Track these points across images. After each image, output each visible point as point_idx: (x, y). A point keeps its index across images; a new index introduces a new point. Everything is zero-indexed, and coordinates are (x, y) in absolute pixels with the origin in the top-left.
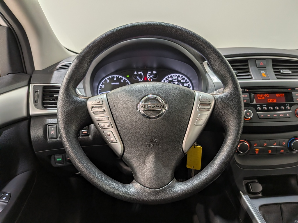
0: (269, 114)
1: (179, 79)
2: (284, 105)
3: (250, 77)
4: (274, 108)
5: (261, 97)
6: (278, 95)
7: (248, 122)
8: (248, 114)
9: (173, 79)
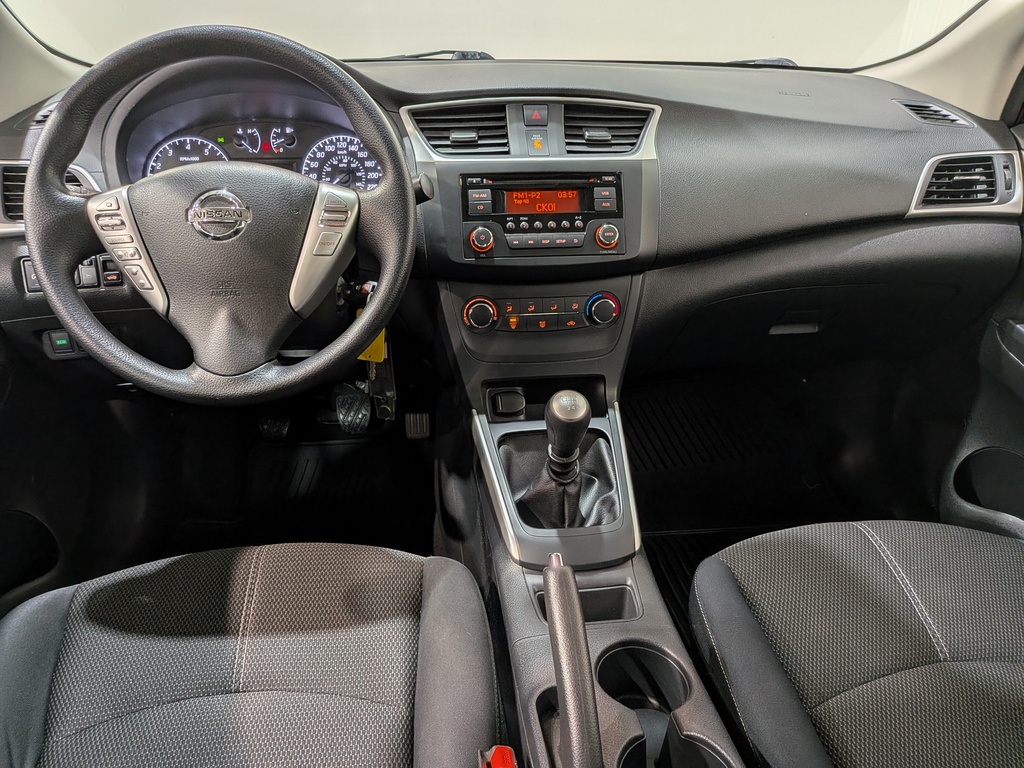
0: (530, 238)
1: (353, 148)
2: (571, 218)
3: (505, 149)
4: (559, 224)
5: (521, 199)
6: (563, 195)
7: (484, 255)
8: (483, 237)
9: (337, 149)
